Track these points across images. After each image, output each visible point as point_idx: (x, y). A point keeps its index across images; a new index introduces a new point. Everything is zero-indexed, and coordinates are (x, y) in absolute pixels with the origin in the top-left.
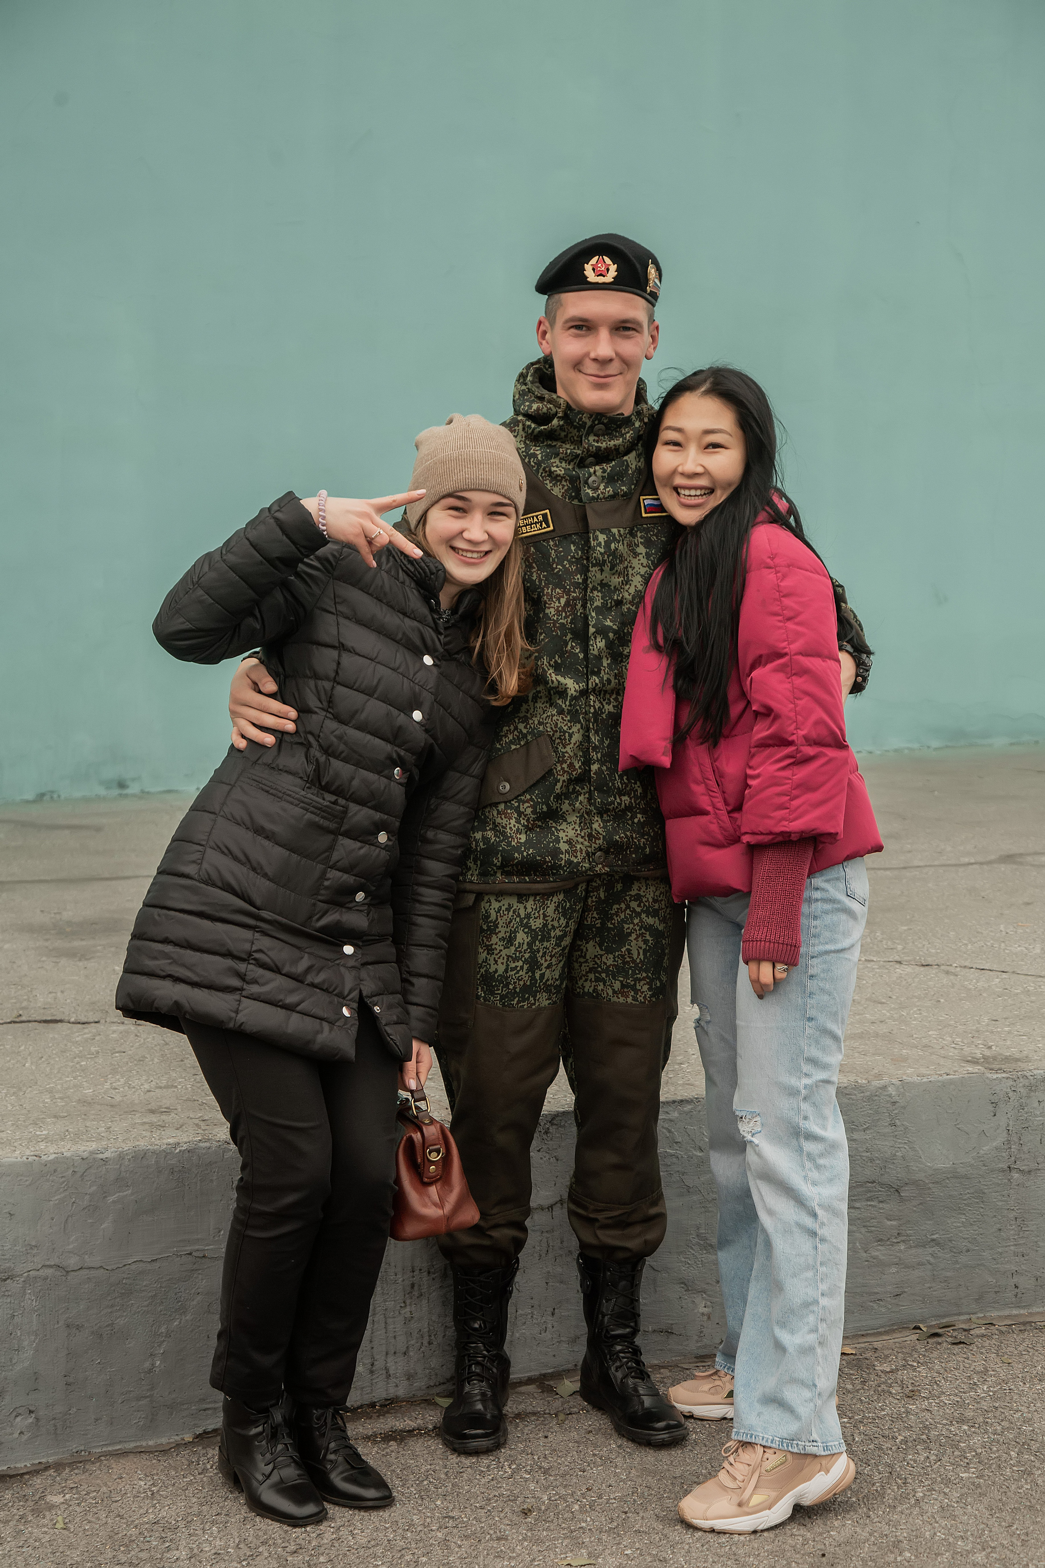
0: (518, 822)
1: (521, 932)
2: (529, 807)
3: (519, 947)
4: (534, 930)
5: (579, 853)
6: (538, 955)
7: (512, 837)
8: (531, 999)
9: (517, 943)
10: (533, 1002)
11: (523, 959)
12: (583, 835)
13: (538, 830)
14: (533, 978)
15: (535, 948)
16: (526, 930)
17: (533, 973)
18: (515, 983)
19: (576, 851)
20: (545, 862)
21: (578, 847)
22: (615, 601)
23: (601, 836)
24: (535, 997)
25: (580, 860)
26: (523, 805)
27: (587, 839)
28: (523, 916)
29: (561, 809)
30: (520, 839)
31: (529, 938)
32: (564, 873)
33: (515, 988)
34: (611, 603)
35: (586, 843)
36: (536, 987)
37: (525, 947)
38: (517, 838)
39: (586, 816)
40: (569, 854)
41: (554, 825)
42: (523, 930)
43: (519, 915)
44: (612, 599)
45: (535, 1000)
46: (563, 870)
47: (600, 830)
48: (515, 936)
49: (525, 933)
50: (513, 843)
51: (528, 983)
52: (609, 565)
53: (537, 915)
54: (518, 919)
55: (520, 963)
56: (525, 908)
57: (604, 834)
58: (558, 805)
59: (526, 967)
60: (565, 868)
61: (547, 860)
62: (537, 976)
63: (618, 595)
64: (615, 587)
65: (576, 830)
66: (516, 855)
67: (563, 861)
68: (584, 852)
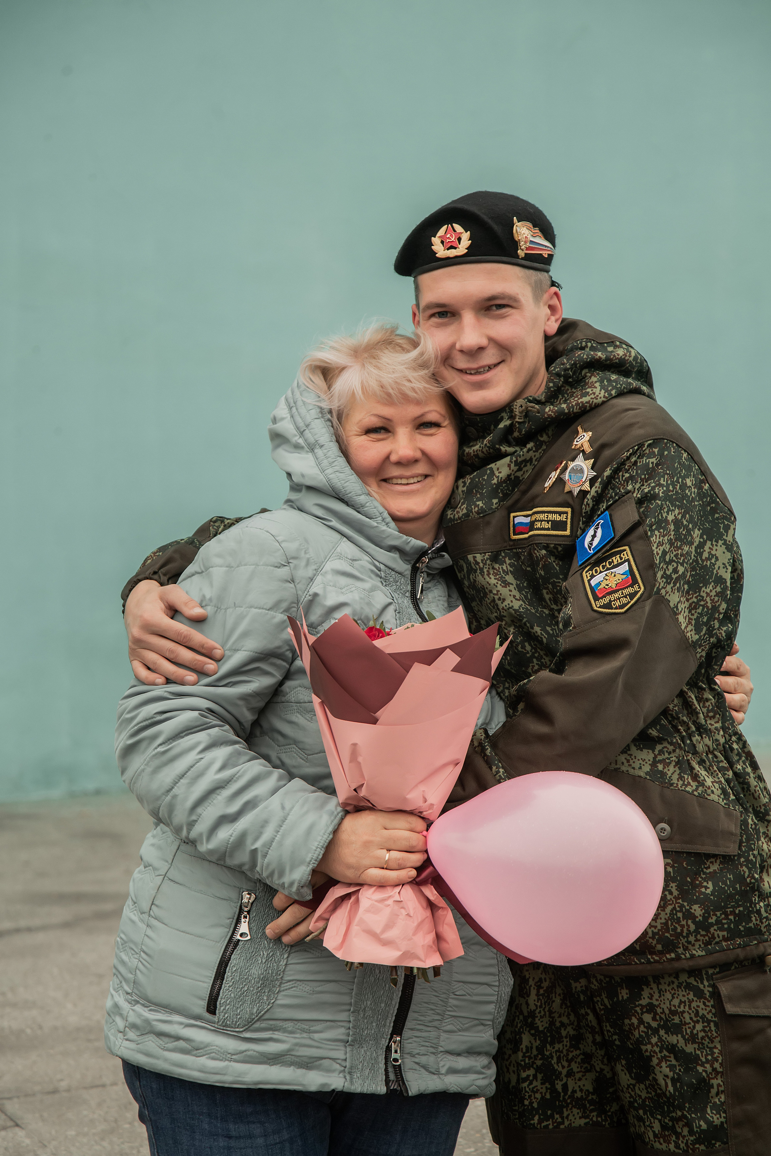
1: (527, 1033)
3: (527, 1051)
4: (542, 1032)
6: (553, 1062)
8: (557, 1116)
9: (523, 1046)
10: (560, 1120)
11: (535, 1066)
14: (553, 1090)
15: (548, 1053)
16: (533, 1032)
17: (553, 1085)
18: (530, 1096)
24: (561, 1113)
28: (526, 1014)
31: (538, 1042)
33: (531, 1103)
36: (560, 1101)
37: (535, 1052)
42: (529, 1031)
43: (521, 1013)
45: (562, 1118)
48: (521, 1038)
49: (532, 1035)
51: (548, 1096)
53: (543, 1013)
54: (521, 1017)
55: (531, 1072)
56: (527, 1004)
59: (540, 1076)
62: (559, 1087)
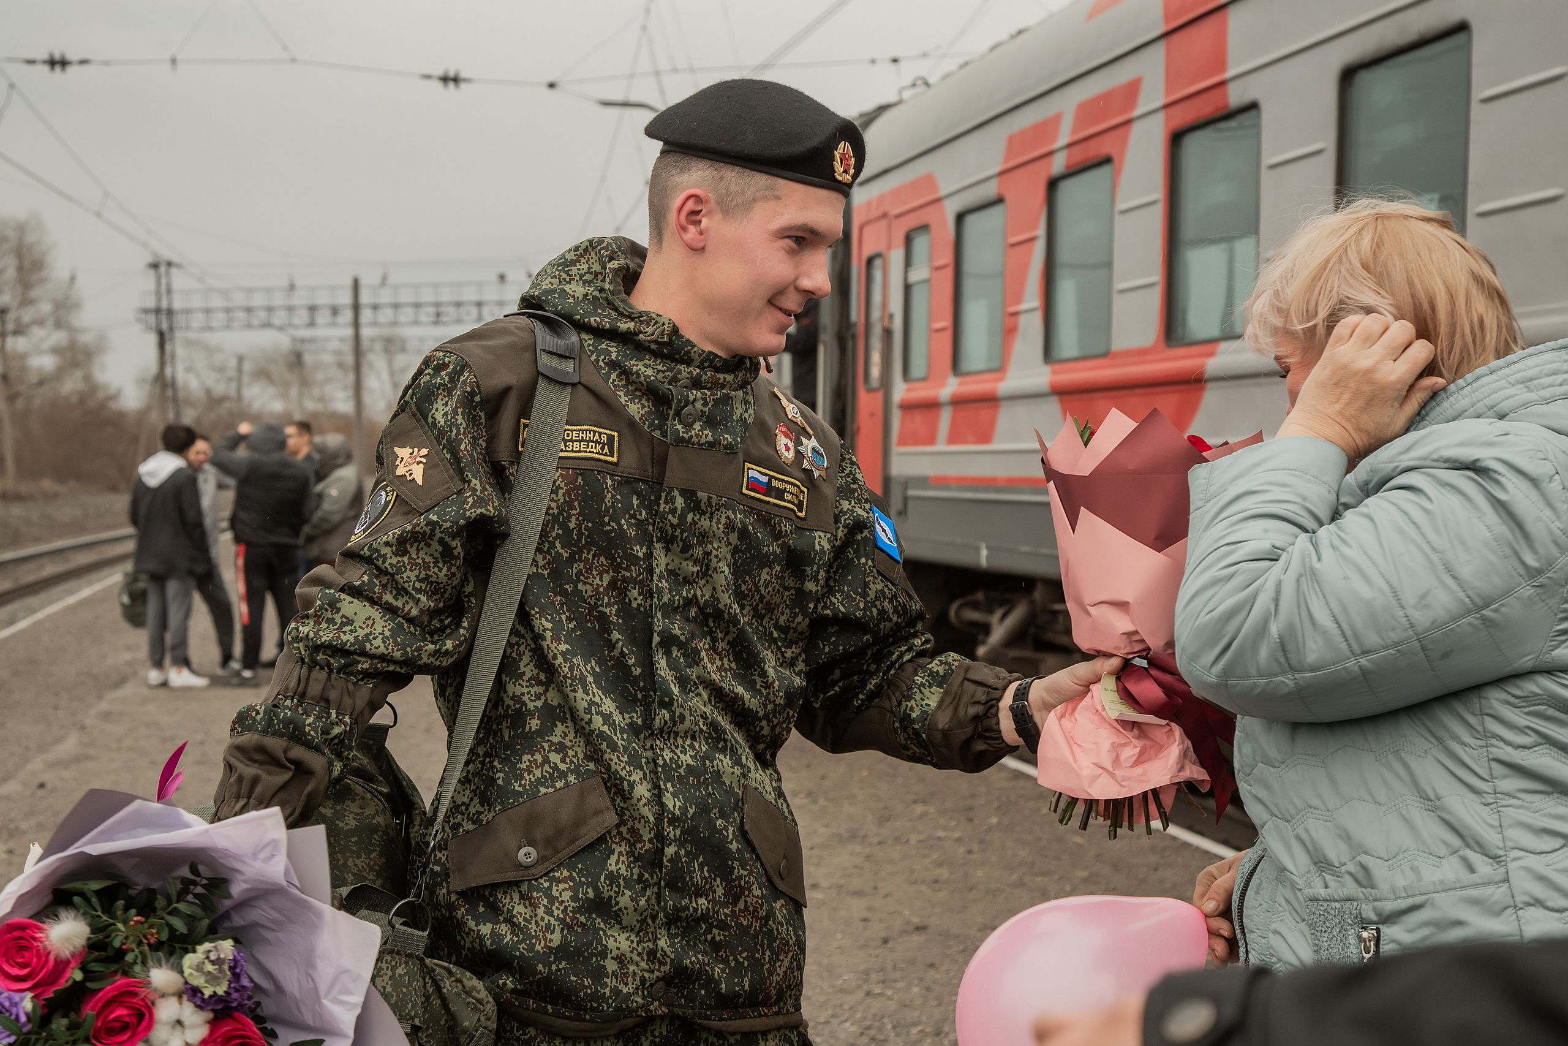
0: (549, 912)
2: (566, 889)
5: (630, 979)
7: (537, 937)
12: (640, 950)
13: (580, 930)
19: (626, 975)
20: (583, 986)
21: (632, 968)
22: (684, 598)
23: (668, 960)
25: (631, 991)
26: (557, 886)
27: (645, 957)
29: (617, 903)
30: (551, 941)
32: (608, 1008)
34: (679, 600)
35: (643, 964)
38: (545, 940)
39: (650, 922)
40: (617, 978)
41: (602, 925)
44: (680, 596)
46: (607, 1003)
47: (668, 950)
50: (538, 947)
52: (681, 544)
57: (672, 956)
58: (614, 895)
60: (610, 1001)
61: (586, 983)
63: (688, 591)
64: (685, 578)
65: (632, 942)
66: (540, 967)
67: (608, 989)
68: (638, 979)
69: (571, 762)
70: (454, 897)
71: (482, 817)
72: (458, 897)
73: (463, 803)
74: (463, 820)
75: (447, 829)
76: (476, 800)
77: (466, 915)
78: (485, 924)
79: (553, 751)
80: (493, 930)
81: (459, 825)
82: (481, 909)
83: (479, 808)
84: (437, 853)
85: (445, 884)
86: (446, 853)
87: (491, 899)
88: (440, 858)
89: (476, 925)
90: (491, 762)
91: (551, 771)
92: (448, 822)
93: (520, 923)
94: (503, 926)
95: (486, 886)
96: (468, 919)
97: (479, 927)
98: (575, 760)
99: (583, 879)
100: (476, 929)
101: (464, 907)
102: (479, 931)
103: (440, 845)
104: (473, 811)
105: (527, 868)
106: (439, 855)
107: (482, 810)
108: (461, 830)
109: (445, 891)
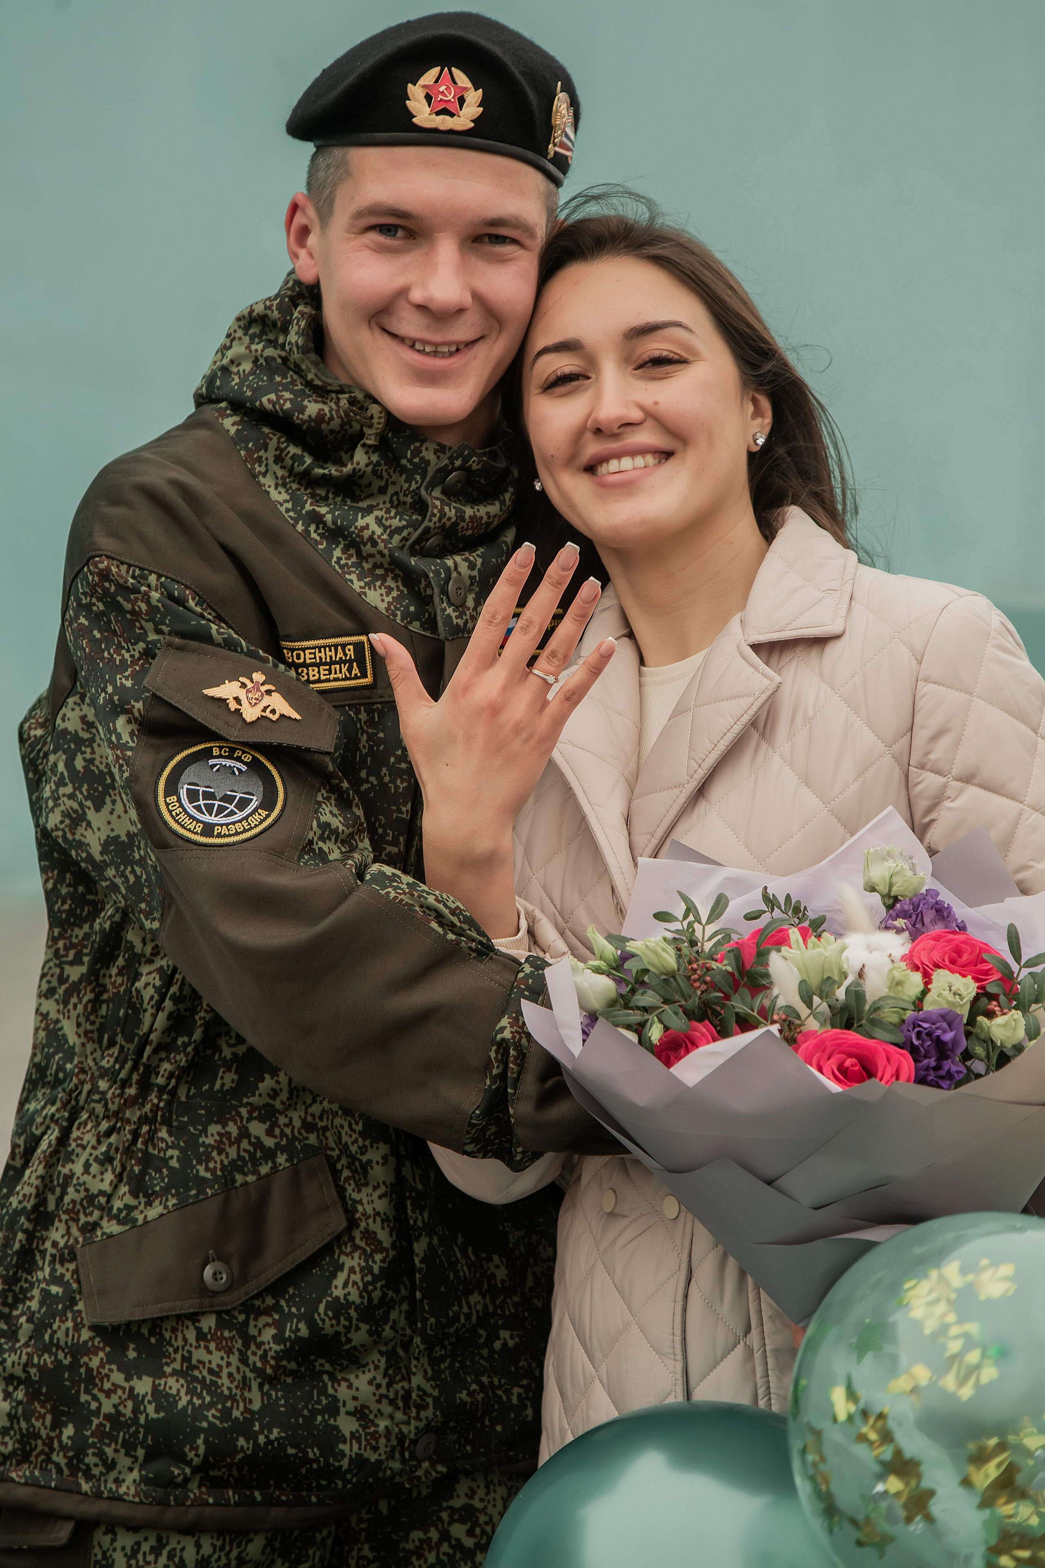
0: (244, 1360)
2: (268, 1325)
5: (382, 1441)
7: (232, 1398)
12: (392, 1396)
13: (289, 1381)
19: (376, 1436)
20: (305, 1460)
21: (382, 1424)
25: (384, 1456)
27: (401, 1405)
29: (349, 1340)
30: (250, 1402)
32: (344, 1485)
35: (399, 1415)
38: (244, 1401)
39: (401, 1353)
40: (359, 1443)
41: (327, 1368)
46: (344, 1479)
47: (427, 1387)
50: (236, 1413)
57: (435, 1393)
58: (342, 1329)
60: (349, 1475)
61: (311, 1455)
65: (378, 1385)
66: (242, 1441)
67: (346, 1459)
68: (393, 1438)
69: (283, 1134)
70: (85, 1335)
71: (135, 1214)
72: (91, 1334)
73: (102, 1193)
74: (101, 1218)
75: (75, 1231)
76: (124, 1189)
77: (109, 1362)
78: (140, 1378)
79: (255, 1118)
80: (155, 1387)
81: (96, 1225)
82: (132, 1354)
83: (129, 1200)
84: (58, 1266)
85: (69, 1315)
86: (72, 1266)
87: (153, 1340)
88: (63, 1275)
89: (128, 1379)
90: (152, 1134)
91: (251, 1149)
92: (77, 1221)
93: (204, 1378)
94: (171, 1381)
95: (144, 1321)
96: (111, 1370)
97: (132, 1383)
98: (288, 1131)
99: (294, 1310)
100: (127, 1385)
101: (103, 1349)
102: (132, 1389)
103: (62, 1256)
104: (117, 1204)
105: (215, 1294)
106: (60, 1270)
107: (132, 1202)
108: (99, 1233)
109: (70, 1324)
